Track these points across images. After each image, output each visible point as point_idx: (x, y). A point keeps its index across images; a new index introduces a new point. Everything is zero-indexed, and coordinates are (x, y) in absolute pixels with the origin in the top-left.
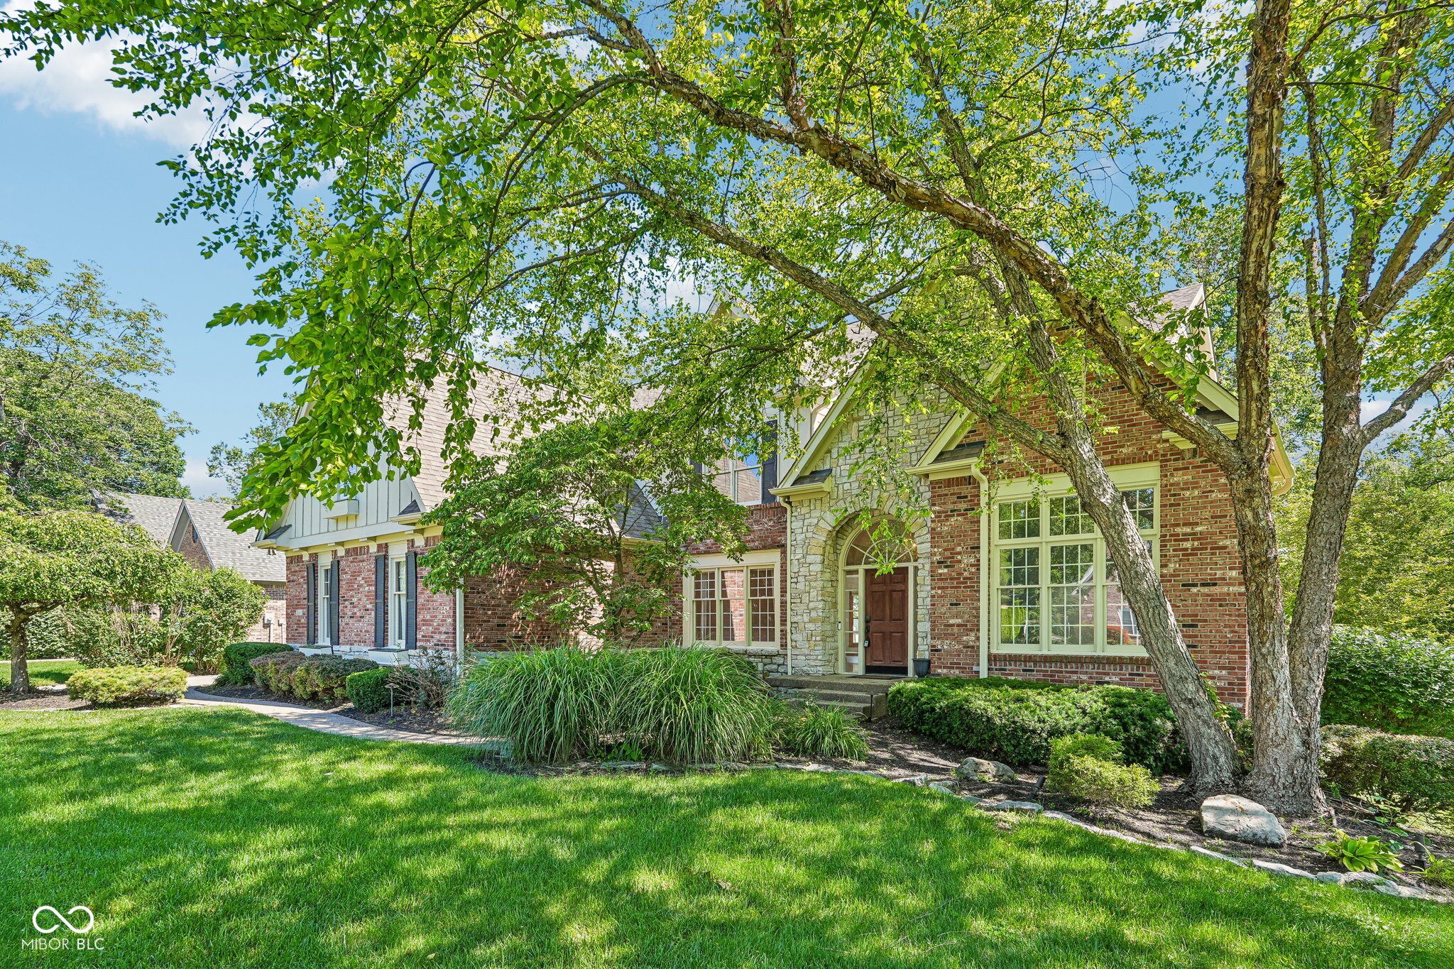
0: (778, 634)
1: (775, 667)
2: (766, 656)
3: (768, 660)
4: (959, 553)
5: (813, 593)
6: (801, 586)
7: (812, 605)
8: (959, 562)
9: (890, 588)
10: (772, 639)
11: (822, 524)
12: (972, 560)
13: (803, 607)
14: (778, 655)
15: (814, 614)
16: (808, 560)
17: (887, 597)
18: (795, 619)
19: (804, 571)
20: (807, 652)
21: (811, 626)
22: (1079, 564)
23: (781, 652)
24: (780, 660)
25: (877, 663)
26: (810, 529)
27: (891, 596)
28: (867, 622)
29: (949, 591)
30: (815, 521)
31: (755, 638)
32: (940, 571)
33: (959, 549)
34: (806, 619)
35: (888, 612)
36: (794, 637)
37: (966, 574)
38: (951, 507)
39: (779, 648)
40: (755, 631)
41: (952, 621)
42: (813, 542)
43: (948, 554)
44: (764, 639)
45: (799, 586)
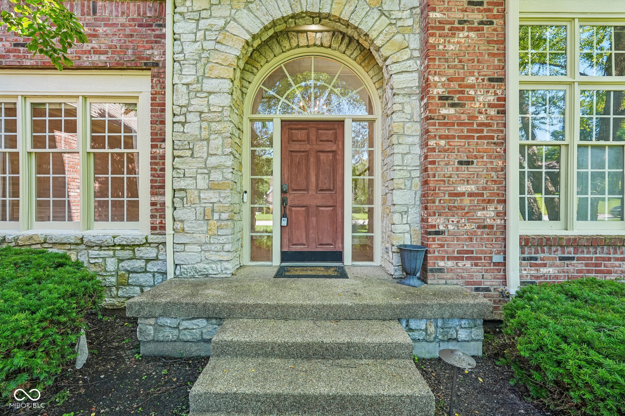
0: (145, 210)
1: (142, 263)
2: (123, 247)
3: (127, 253)
4: (472, 86)
5: (216, 142)
6: (192, 129)
7: (213, 161)
8: (473, 99)
9: (317, 148)
10: (134, 216)
11: (232, 27)
12: (491, 98)
13: (196, 164)
14: (147, 243)
15: (216, 176)
16: (206, 88)
17: (312, 160)
18: (182, 184)
19: (198, 104)
20: (203, 238)
21: (212, 196)
22: (612, 116)
23: (153, 239)
24: (151, 252)
25: (299, 248)
26: (211, 35)
27: (318, 159)
28: (283, 192)
29: (456, 142)
30: (222, 23)
31: (101, 216)
32: (444, 111)
33: (471, 80)
34: (202, 183)
35: (313, 179)
36: (179, 214)
37: (482, 118)
38: (461, 15)
39: (147, 231)
40: (102, 205)
41: (461, 189)
42: (215, 58)
43: (454, 85)
44: (118, 217)
45: (188, 128)
